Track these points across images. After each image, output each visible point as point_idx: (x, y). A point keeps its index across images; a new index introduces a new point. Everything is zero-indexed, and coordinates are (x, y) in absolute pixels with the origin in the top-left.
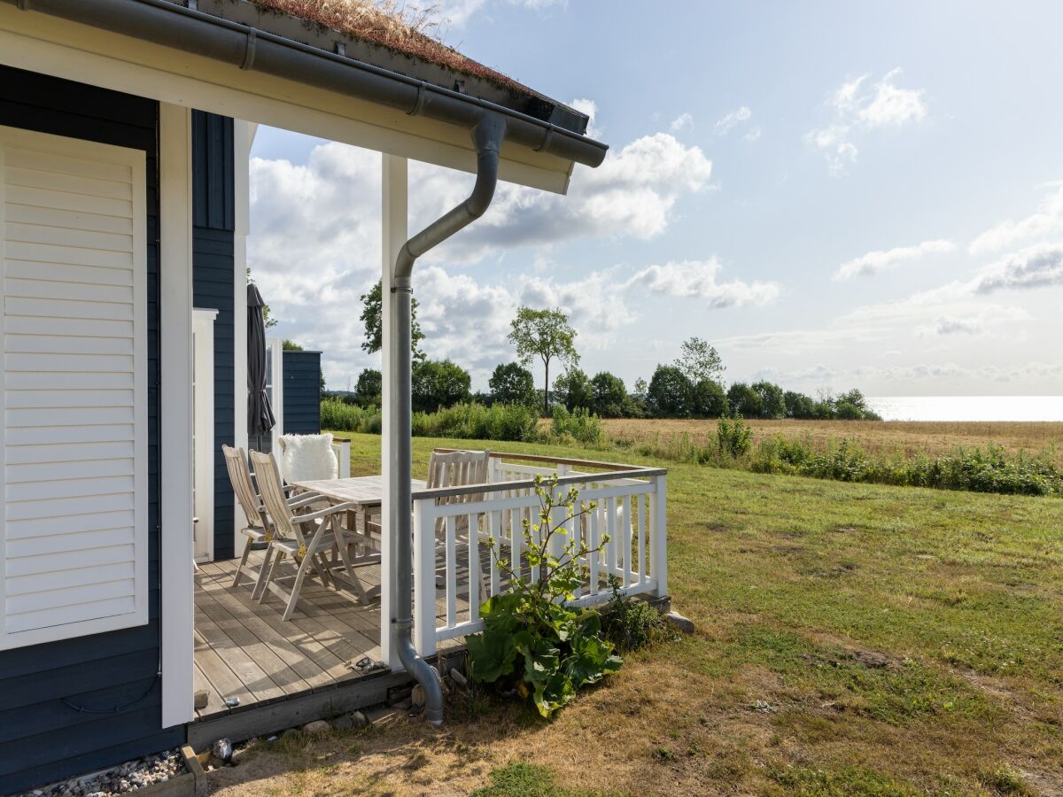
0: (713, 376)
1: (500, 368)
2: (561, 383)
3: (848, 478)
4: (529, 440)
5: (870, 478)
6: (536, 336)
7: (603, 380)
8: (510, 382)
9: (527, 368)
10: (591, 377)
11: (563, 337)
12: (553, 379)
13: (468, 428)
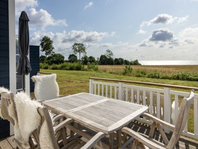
0: (112, 57)
1: (70, 55)
2: (83, 58)
4: (83, 70)
6: (78, 49)
7: (91, 58)
8: (73, 58)
9: (76, 55)
10: (89, 57)
11: (83, 49)
12: (81, 57)
13: (68, 68)
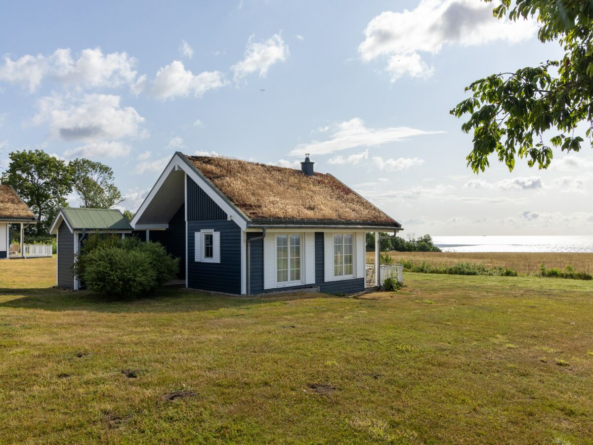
3: (426, 272)
5: (432, 272)
